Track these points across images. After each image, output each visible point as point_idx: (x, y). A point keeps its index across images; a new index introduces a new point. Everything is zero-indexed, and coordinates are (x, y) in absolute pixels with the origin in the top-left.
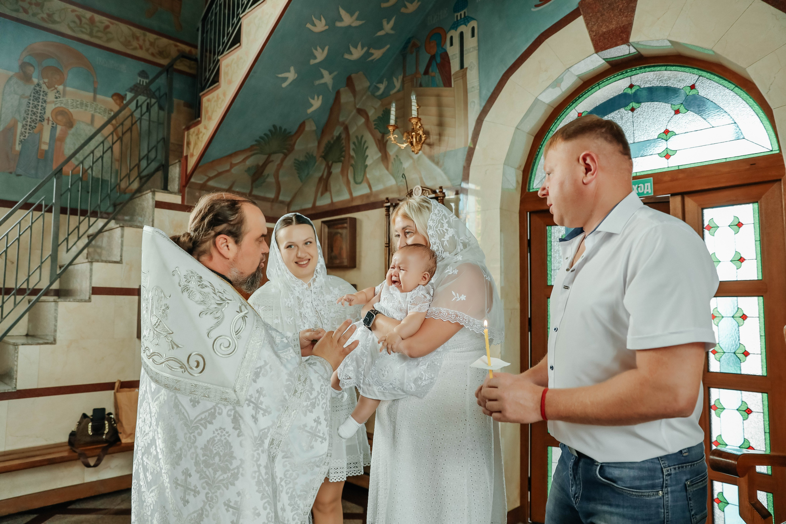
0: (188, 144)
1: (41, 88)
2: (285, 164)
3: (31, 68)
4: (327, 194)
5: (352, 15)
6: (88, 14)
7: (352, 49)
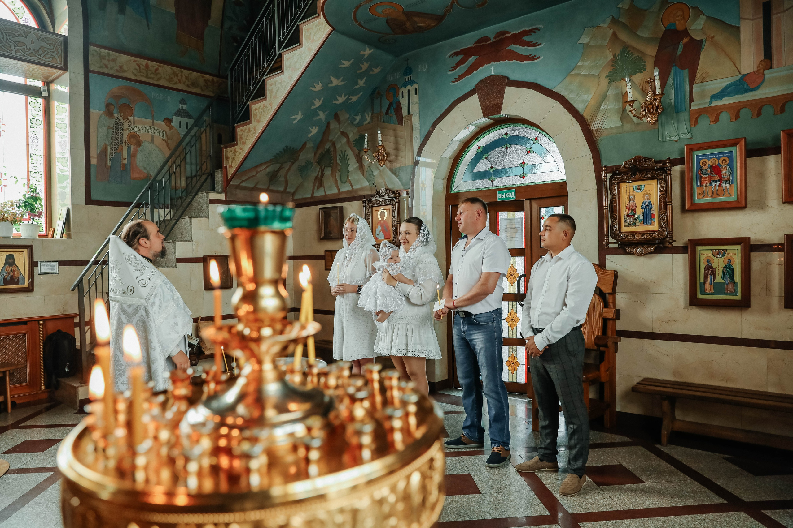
0: (227, 158)
1: (119, 120)
2: (292, 168)
3: (113, 107)
4: (322, 189)
5: (338, 79)
6: (144, 62)
7: (338, 97)
